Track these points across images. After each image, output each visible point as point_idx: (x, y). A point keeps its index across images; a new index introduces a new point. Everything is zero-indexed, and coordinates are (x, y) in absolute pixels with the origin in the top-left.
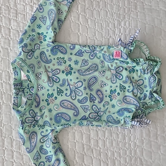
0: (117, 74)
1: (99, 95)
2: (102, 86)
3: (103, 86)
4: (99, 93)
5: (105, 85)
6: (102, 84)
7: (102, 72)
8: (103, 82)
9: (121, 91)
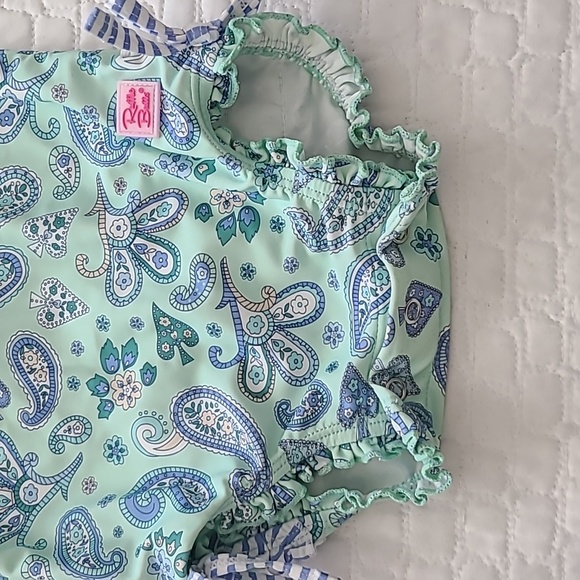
0: (138, 240)
1: (33, 371)
2: (50, 316)
3: (61, 315)
4: (31, 358)
5: (71, 307)
6: (54, 303)
7: (46, 223)
8: (59, 291)
9: (167, 356)
